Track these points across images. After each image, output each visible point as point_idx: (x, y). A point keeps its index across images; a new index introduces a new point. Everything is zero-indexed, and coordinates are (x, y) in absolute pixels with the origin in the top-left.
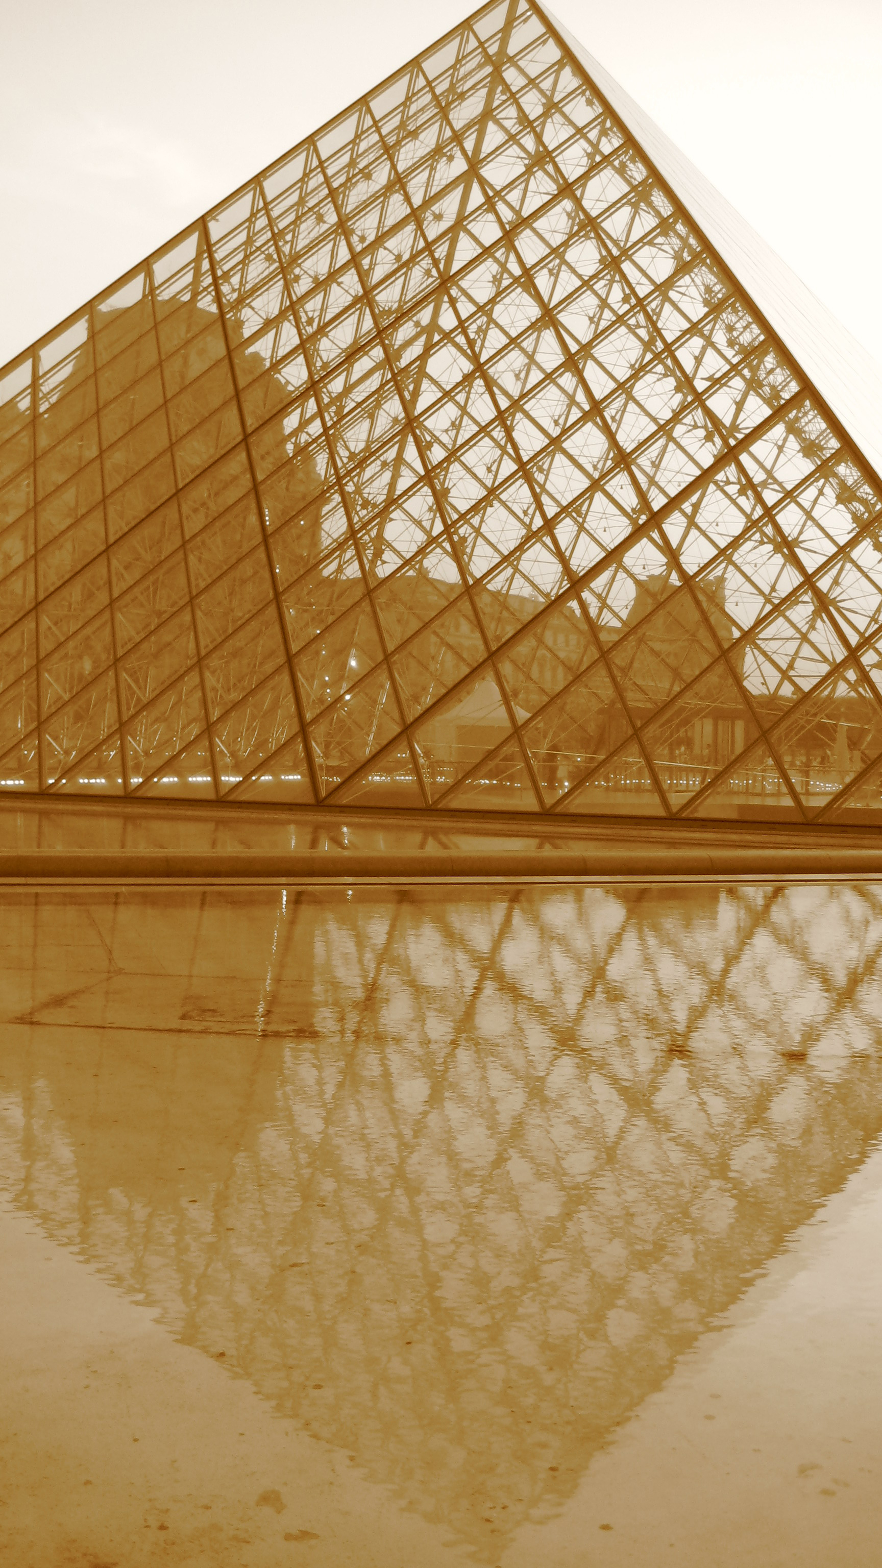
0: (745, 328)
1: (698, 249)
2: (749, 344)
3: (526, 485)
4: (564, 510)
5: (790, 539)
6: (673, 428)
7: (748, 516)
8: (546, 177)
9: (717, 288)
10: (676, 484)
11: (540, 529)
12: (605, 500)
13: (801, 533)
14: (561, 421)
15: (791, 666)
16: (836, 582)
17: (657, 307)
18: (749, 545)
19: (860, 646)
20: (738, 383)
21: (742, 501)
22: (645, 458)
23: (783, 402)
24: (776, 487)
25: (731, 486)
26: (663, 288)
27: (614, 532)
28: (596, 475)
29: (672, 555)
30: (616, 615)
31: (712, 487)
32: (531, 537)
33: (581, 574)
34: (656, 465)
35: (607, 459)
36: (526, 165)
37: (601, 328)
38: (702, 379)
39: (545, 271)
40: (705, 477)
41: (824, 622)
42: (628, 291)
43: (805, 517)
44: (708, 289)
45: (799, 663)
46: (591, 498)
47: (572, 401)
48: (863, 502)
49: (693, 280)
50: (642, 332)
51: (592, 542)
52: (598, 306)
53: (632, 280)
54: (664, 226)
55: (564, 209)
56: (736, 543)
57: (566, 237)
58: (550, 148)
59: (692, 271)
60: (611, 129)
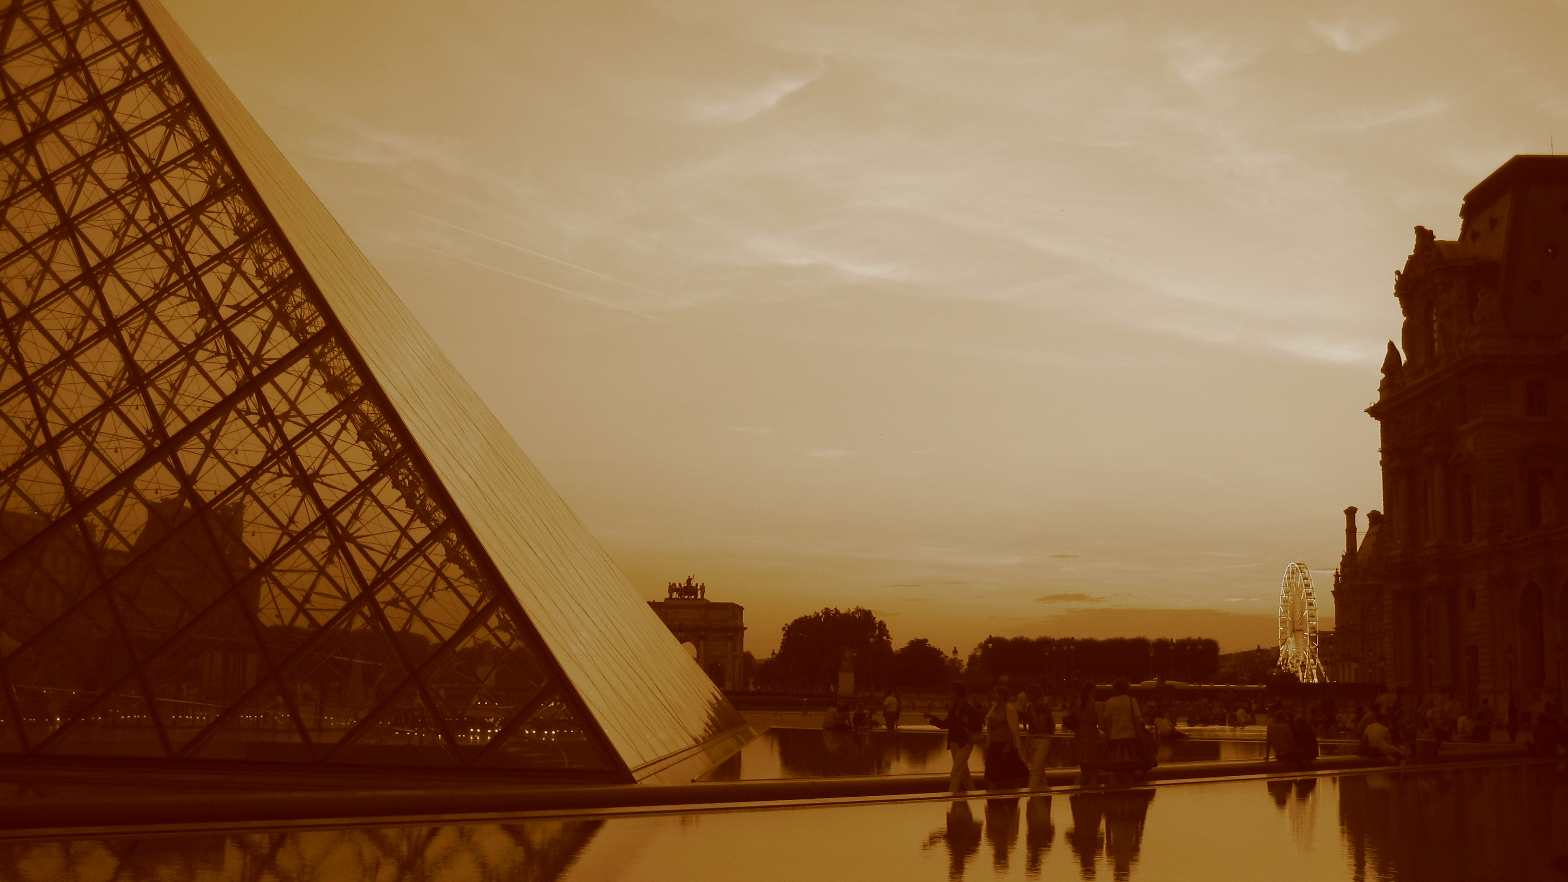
0: (275, 260)
1: (233, 178)
2: (279, 276)
3: (29, 399)
4: (73, 428)
5: (309, 473)
6: (195, 353)
7: (269, 447)
8: (76, 84)
9: (248, 218)
10: (195, 409)
11: (42, 447)
12: (118, 420)
13: (321, 466)
14: (75, 334)
15: (307, 599)
16: (355, 516)
17: (186, 229)
18: (267, 477)
19: (376, 582)
20: (265, 314)
21: (262, 431)
22: (165, 381)
23: (309, 336)
24: (299, 420)
25: (252, 416)
26: (194, 212)
27: (127, 453)
28: (110, 393)
29: (187, 481)
30: (123, 540)
31: (233, 415)
32: (31, 454)
33: (88, 495)
34: (175, 388)
35: (122, 379)
36: (55, 69)
37: (125, 243)
38: (228, 306)
39: (68, 179)
40: (226, 405)
41: (340, 558)
42: (155, 211)
43: (326, 450)
44: (240, 218)
45: (314, 597)
46: (102, 418)
47: (88, 315)
48: (385, 439)
49: (225, 207)
50: (169, 253)
51: (101, 462)
52: (124, 220)
53: (161, 199)
54: (199, 151)
55: (94, 119)
56: (255, 473)
57: (93, 148)
58: (83, 56)
59: (225, 198)
60: (150, 47)
